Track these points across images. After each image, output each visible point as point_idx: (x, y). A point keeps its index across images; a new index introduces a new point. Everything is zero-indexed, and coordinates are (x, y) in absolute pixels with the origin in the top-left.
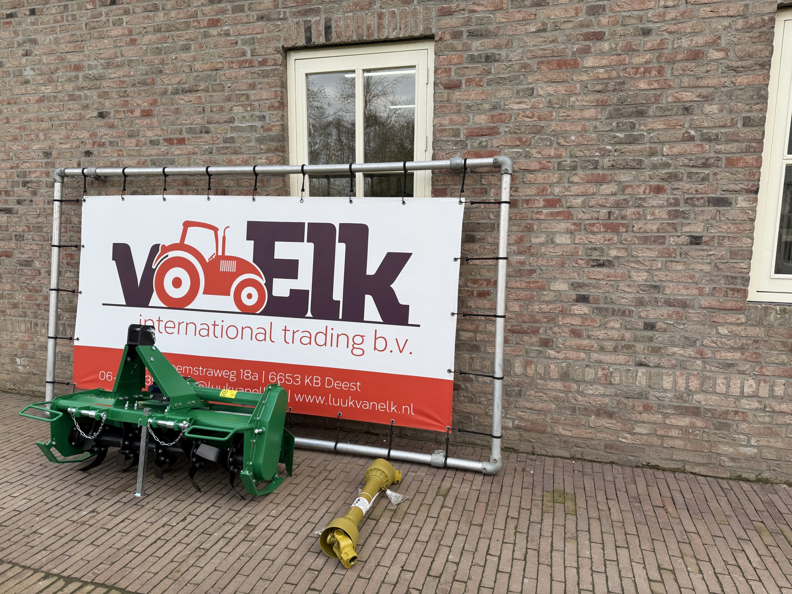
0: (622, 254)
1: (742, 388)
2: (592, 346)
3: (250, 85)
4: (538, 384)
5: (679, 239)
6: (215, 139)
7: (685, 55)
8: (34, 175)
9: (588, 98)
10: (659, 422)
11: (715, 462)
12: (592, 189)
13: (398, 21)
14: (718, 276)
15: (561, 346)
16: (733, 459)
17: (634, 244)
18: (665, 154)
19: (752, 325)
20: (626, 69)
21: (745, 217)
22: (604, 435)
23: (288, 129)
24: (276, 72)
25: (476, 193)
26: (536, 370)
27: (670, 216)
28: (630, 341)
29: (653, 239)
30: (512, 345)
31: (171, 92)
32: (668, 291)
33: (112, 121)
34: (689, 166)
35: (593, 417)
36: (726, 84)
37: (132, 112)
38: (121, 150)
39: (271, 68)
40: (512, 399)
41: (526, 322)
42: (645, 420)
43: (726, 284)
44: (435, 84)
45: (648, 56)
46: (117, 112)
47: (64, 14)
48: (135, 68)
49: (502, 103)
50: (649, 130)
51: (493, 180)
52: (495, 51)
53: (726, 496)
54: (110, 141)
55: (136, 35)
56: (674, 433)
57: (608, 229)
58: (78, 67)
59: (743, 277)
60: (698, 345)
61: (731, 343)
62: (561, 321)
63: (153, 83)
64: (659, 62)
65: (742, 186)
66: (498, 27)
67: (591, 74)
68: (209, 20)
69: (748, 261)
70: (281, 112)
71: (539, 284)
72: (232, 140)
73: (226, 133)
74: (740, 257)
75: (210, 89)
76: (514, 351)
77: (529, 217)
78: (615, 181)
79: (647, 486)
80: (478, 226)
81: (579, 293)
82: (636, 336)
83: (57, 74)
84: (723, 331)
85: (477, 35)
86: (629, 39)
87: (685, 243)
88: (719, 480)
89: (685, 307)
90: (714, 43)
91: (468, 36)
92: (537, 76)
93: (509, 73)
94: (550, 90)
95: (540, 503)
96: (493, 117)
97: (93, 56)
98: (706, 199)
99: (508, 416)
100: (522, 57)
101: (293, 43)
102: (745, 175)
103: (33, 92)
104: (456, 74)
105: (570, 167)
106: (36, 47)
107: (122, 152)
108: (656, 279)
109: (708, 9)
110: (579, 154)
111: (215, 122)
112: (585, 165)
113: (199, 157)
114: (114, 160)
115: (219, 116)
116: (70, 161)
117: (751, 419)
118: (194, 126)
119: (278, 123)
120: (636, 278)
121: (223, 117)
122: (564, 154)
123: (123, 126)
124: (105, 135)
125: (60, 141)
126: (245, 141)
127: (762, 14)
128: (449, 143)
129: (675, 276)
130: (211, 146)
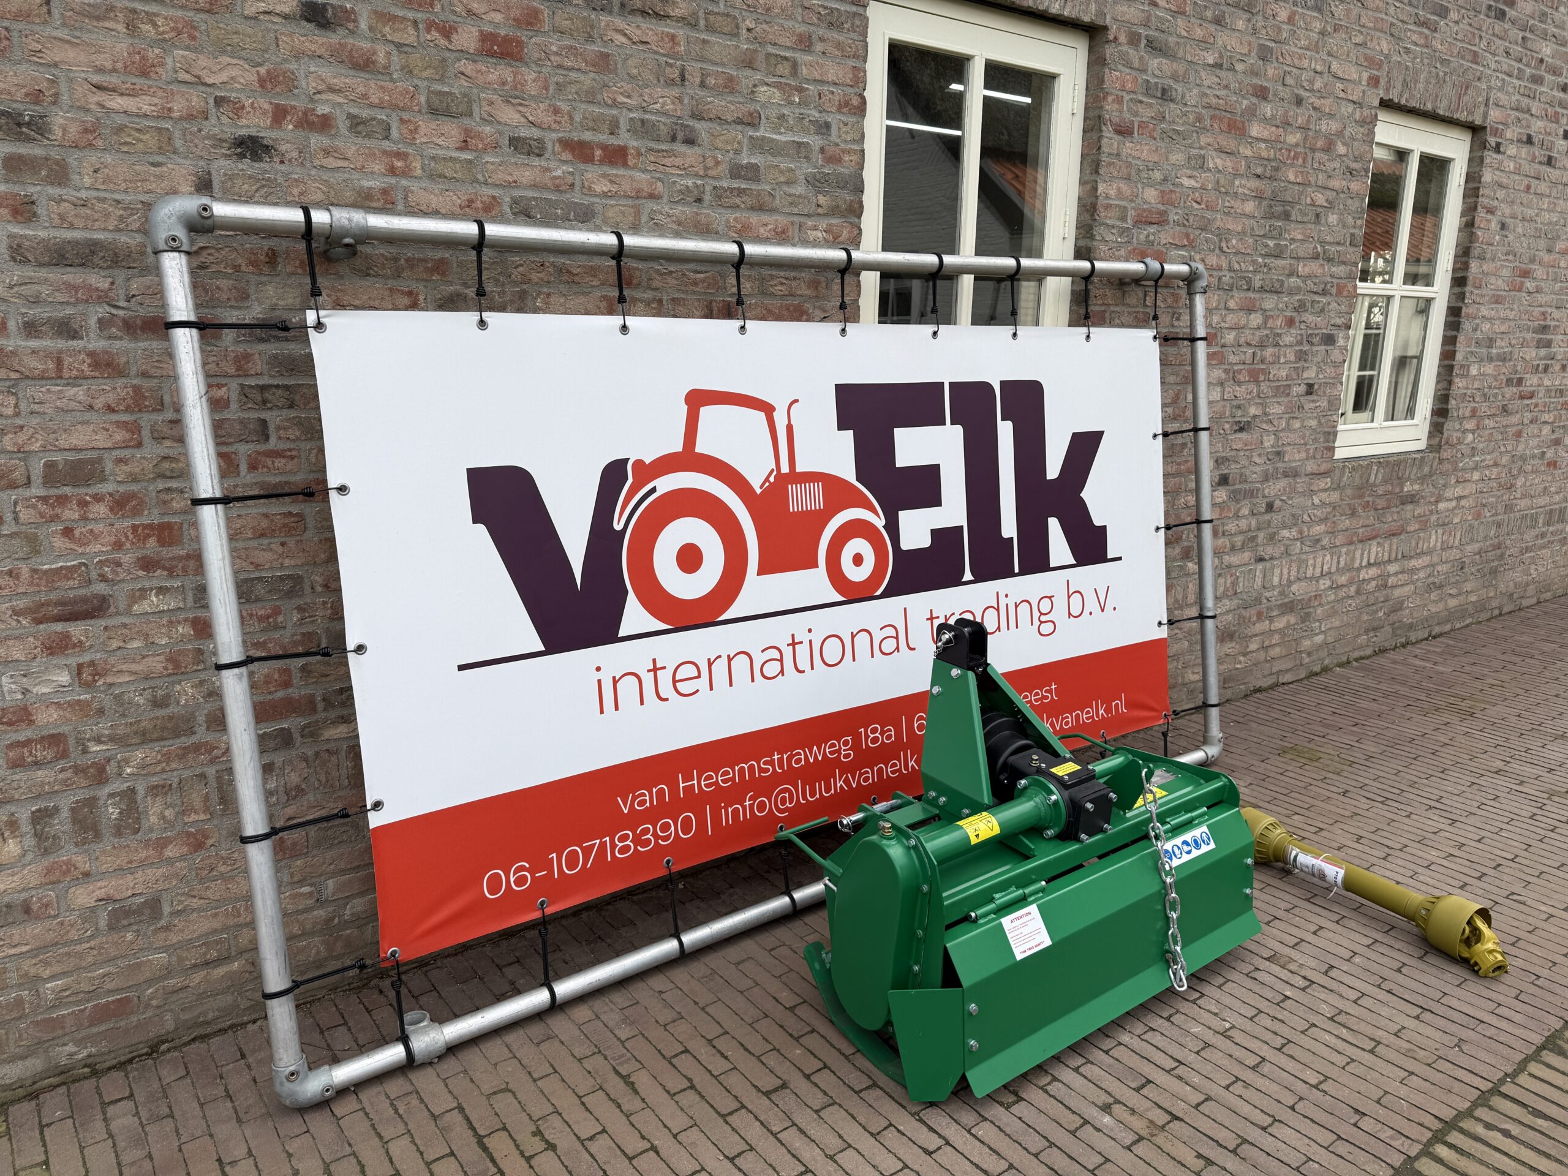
1: (1322, 566)
3: (800, 38)
5: (1299, 388)
6: (710, 163)
7: (1322, 143)
9: (1249, 184)
10: (1266, 630)
11: (1297, 662)
12: (1243, 319)
14: (1319, 433)
17: (1268, 397)
18: (1299, 274)
19: (1334, 489)
20: (1281, 149)
21: (1341, 358)
27: (1296, 358)
28: (1254, 530)
29: (1282, 390)
32: (1286, 458)
33: (366, 45)
34: (1313, 292)
36: (1344, 189)
37: (447, 32)
38: (399, 155)
42: (1257, 631)
43: (1323, 442)
45: (1298, 136)
46: (384, 17)
49: (1174, 174)
50: (1292, 239)
52: (1171, 82)
56: (1276, 639)
57: (1250, 377)
59: (1334, 432)
60: (1299, 522)
61: (1320, 514)
64: (1305, 147)
65: (1343, 320)
66: (1178, 43)
67: (1255, 149)
70: (862, 122)
73: (737, 152)
75: (702, 23)
78: (1262, 309)
81: (1221, 472)
82: (1259, 523)
84: (1316, 500)
85: (1155, 49)
86: (1286, 106)
87: (1302, 393)
89: (1295, 476)
90: (1341, 134)
91: (1146, 46)
92: (1209, 138)
93: (1183, 124)
94: (1218, 161)
96: (1163, 194)
98: (1321, 336)
100: (1197, 103)
102: (1345, 307)
104: (1129, 109)
105: (1228, 285)
107: (405, 160)
108: (1280, 442)
109: (1342, 87)
110: (1236, 266)
111: (712, 116)
112: (1240, 283)
113: (667, 208)
114: (371, 184)
115: (723, 103)
116: (153, 165)
117: (1324, 601)
118: (654, 118)
119: (856, 147)
120: (1266, 444)
121: (732, 108)
122: (1225, 265)
123: (411, 72)
124: (331, 90)
125: (96, 79)
126: (782, 179)
127: (1371, 107)
128: (1114, 231)
129: (1293, 437)
130: (699, 182)
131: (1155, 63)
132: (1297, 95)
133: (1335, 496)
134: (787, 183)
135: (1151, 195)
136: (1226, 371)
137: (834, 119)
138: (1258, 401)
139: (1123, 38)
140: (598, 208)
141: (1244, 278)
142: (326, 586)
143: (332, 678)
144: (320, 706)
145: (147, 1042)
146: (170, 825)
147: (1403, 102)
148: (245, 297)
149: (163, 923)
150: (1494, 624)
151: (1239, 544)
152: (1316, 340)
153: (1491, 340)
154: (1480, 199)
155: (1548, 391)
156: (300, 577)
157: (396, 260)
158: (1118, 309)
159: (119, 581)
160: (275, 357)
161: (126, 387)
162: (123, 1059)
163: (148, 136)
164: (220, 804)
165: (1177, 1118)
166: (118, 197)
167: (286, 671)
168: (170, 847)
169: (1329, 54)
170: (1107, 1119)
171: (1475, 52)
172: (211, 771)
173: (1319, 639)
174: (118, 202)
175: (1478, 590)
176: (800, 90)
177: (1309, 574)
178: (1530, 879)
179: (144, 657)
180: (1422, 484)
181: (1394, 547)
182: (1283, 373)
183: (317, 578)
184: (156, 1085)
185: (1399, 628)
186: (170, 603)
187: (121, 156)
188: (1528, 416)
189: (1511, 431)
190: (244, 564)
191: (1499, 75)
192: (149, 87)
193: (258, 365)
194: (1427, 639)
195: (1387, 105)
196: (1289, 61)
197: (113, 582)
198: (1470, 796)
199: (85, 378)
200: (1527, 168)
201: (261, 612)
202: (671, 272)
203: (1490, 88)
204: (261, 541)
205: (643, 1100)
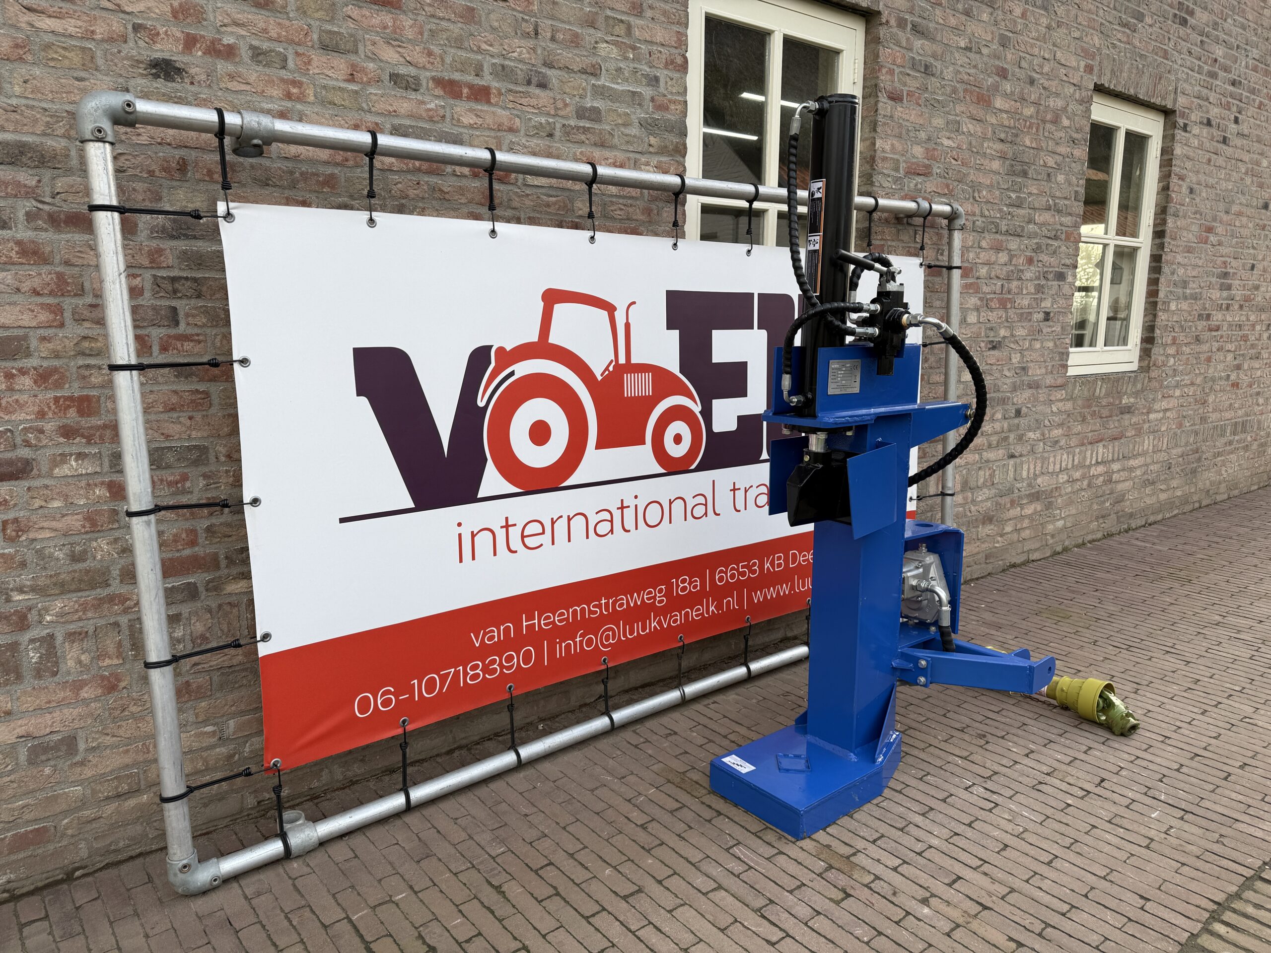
1: (1061, 463)
3: (633, 5)
5: (1039, 315)
6: (560, 104)
7: (1051, 116)
9: (995, 147)
10: (1018, 515)
11: (1044, 543)
12: (993, 256)
14: (1055, 353)
16: (1053, 536)
17: (1015, 322)
18: (1036, 222)
19: (1068, 400)
20: (1019, 119)
22: (987, 545)
27: (1035, 290)
28: (1006, 432)
29: (1025, 316)
32: (1030, 374)
34: (1047, 237)
42: (1011, 516)
44: (879, 88)
45: (1032, 110)
49: (936, 135)
50: (1029, 193)
52: (932, 61)
54: (252, 48)
56: (1026, 523)
57: (1000, 304)
60: (1042, 426)
61: (1057, 420)
64: (1037, 119)
65: (1071, 261)
66: (936, 29)
67: (999, 118)
70: (685, 78)
72: (594, 115)
73: (582, 97)
78: (1007, 249)
82: (1010, 426)
84: (1054, 408)
85: (919, 32)
86: (1022, 85)
87: (1041, 320)
89: (1038, 388)
90: (1065, 110)
91: (911, 29)
92: (963, 107)
93: (942, 95)
94: (970, 126)
96: (927, 151)
98: (1054, 273)
100: (953, 78)
104: (899, 80)
105: (980, 228)
107: (300, 88)
108: (1025, 360)
109: (1064, 72)
110: (987, 213)
111: (561, 65)
112: (990, 227)
113: (524, 141)
114: (270, 106)
115: (570, 55)
116: (77, 79)
117: (1063, 492)
118: (512, 64)
119: (680, 98)
120: (1014, 361)
121: (578, 59)
122: (977, 212)
123: (305, 13)
124: (236, 24)
126: (620, 121)
127: (1087, 90)
128: (889, 179)
129: (1035, 356)
130: (551, 120)
131: (918, 43)
132: (1030, 76)
133: (1069, 405)
134: (625, 125)
135: (918, 151)
136: (981, 299)
137: (662, 74)
138: (1006, 324)
139: (893, 22)
140: (466, 137)
141: (993, 223)
142: (229, 456)
143: (234, 538)
144: (223, 563)
145: (60, 868)
146: (87, 668)
147: (1112, 87)
148: (160, 199)
149: (78, 758)
150: (1195, 514)
151: (995, 442)
152: (1050, 276)
153: (1185, 282)
154: (1173, 168)
155: (1230, 325)
156: (205, 448)
157: (291, 173)
158: (894, 244)
159: (42, 447)
160: (185, 252)
161: (50, 274)
162: (40, 884)
163: (72, 54)
164: (131, 651)
165: (986, 908)
166: (45, 105)
167: (193, 532)
168: (86, 689)
169: (1054, 45)
170: (926, 910)
171: (1165, 50)
172: (124, 620)
173: (1060, 524)
174: (45, 110)
175: (1183, 486)
176: (634, 48)
177: (1051, 469)
178: (1259, 706)
179: (63, 516)
180: (1136, 398)
181: (1116, 449)
182: (1026, 302)
183: (221, 449)
184: (69, 907)
185: (1122, 516)
186: (88, 467)
187: (49, 70)
188: (1216, 345)
189: (1203, 357)
190: (155, 434)
191: (1185, 70)
192: (75, 11)
193: (169, 259)
194: (1144, 526)
195: (1100, 89)
196: (1023, 48)
197: (36, 448)
198: (1198, 642)
199: (13, 264)
200: (1207, 144)
201: (170, 478)
202: (528, 195)
203: (1178, 79)
204: (170, 414)
205: (514, 906)
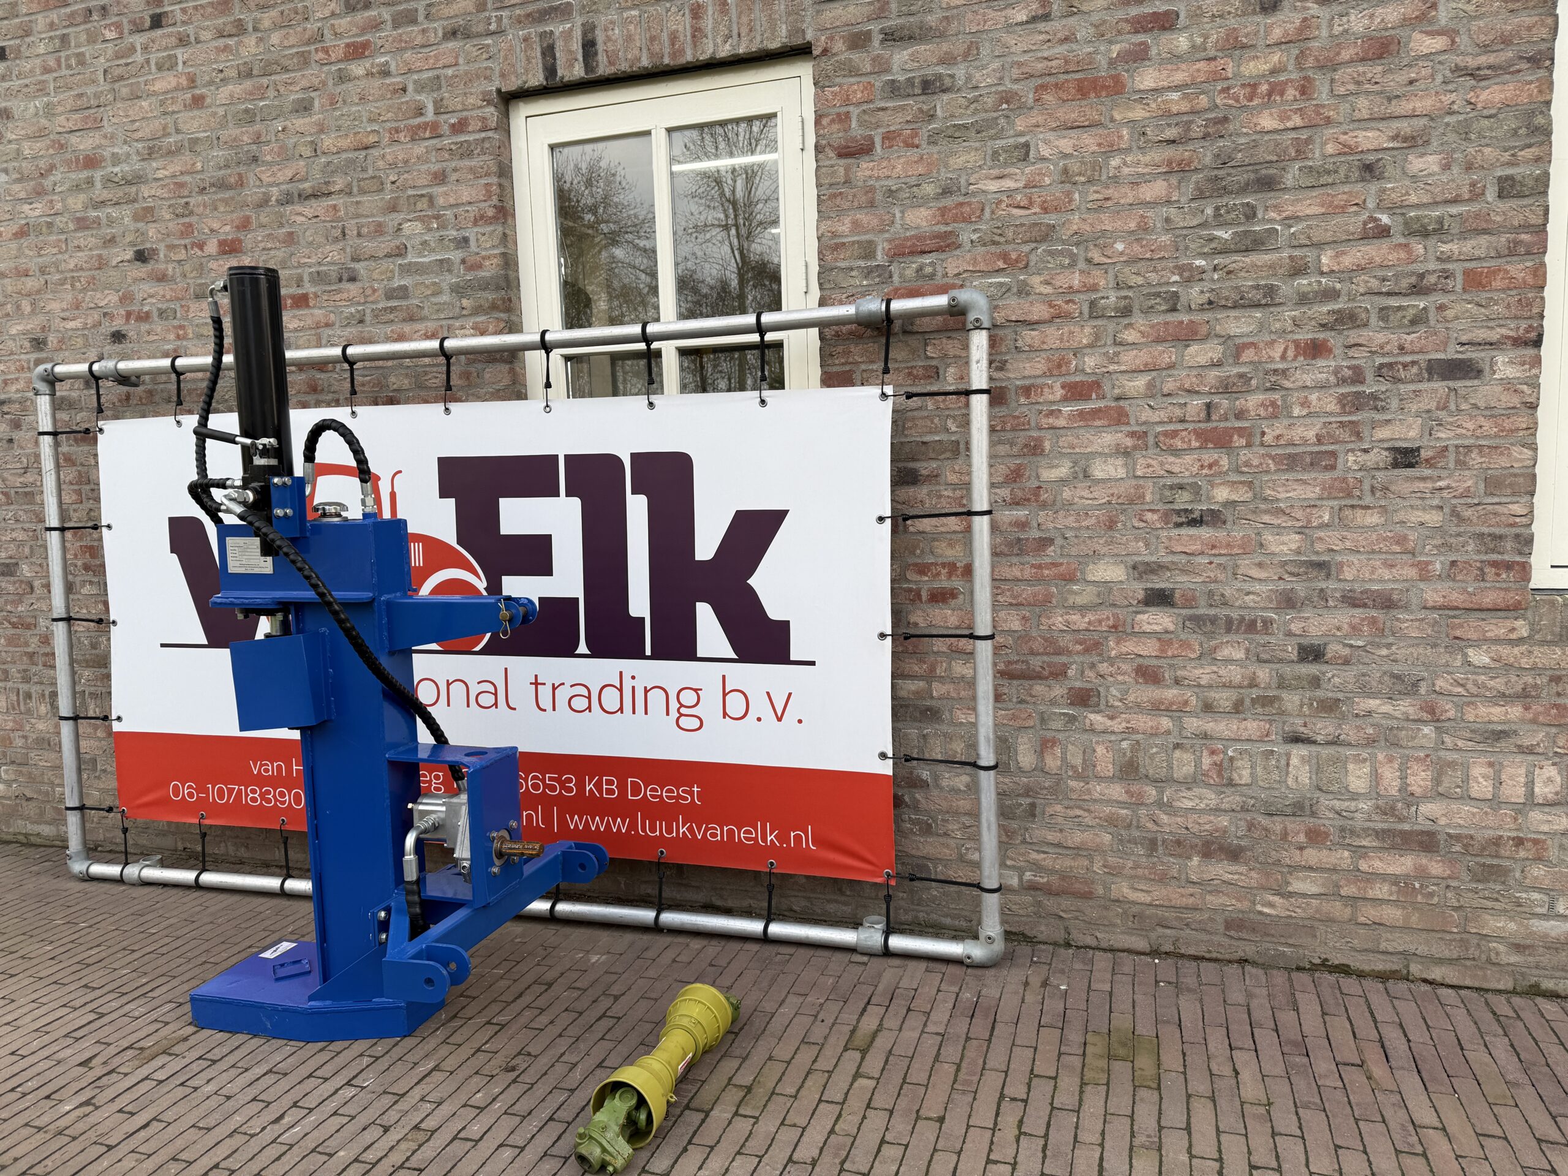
0: (1242, 494)
1: (1530, 785)
2: (1186, 703)
3: (435, 175)
4: (1073, 790)
5: (1366, 457)
6: (369, 292)
7: (1358, 50)
8: (14, 388)
9: (1148, 158)
10: (1345, 866)
11: (1477, 954)
12: (1167, 354)
13: (734, 19)
14: (1459, 535)
15: (1117, 704)
16: (1519, 948)
17: (1267, 472)
18: (1325, 269)
19: (1544, 643)
20: (1228, 88)
21: (1515, 401)
22: (1222, 900)
23: (517, 264)
24: (487, 145)
25: (916, 377)
26: (1064, 759)
27: (1343, 406)
28: (1268, 687)
29: (1308, 460)
30: (1011, 706)
31: (277, 201)
32: (1348, 574)
33: (162, 266)
34: (1380, 293)
35: (1196, 860)
36: (1455, 107)
37: (201, 247)
38: (181, 327)
39: (477, 136)
40: (1014, 825)
41: (1039, 654)
42: (1313, 862)
43: (1479, 552)
44: (819, 149)
45: (1276, 58)
46: (171, 247)
47: (62, 54)
48: (204, 154)
49: (963, 181)
50: (1286, 218)
51: (951, 347)
52: (941, 70)
53: (1506, 1035)
54: (159, 309)
55: (204, 86)
56: (1381, 891)
57: (1206, 441)
58: (91, 160)
59: (1517, 536)
60: (1423, 691)
61: (1498, 684)
62: (1113, 648)
63: (241, 183)
64: (1302, 69)
65: (1504, 331)
66: (947, 18)
67: (1154, 105)
68: (348, 45)
69: (1527, 498)
70: (500, 229)
71: (1062, 569)
72: (403, 292)
73: (389, 279)
74: (1509, 491)
75: (355, 190)
76: (1014, 718)
77: (1033, 424)
78: (1218, 336)
79: (1324, 1014)
80: (923, 448)
81: (1149, 585)
82: (1281, 677)
83: (52, 178)
84: (1480, 657)
85: (901, 39)
86: (1232, 22)
87: (1381, 465)
88: (1489, 996)
89: (1388, 607)
90: (1422, 20)
91: (882, 41)
92: (1036, 117)
93: (974, 114)
94: (1066, 144)
95: (1077, 1061)
96: (943, 211)
97: (121, 137)
98: (1423, 365)
99: (1009, 863)
100: (1001, 78)
101: (520, 82)
102: (1508, 306)
103: (8, 216)
104: (862, 123)
105: (1116, 309)
106: (10, 125)
107: (184, 330)
108: (1321, 547)
111: (367, 256)
113: (339, 332)
115: (375, 245)
118: (326, 268)
119: (496, 251)
121: (383, 246)
123: (185, 276)
125: (62, 315)
126: (429, 293)
128: (853, 273)
130: (361, 308)
131: (903, 55)
134: (433, 295)
135: (919, 217)
137: (471, 233)
138: (1234, 478)
152: (1409, 373)
158: (874, 366)
173: (1556, 927)
177: (1483, 792)
182: (1307, 433)
186: (94, 590)
192: (80, 314)
